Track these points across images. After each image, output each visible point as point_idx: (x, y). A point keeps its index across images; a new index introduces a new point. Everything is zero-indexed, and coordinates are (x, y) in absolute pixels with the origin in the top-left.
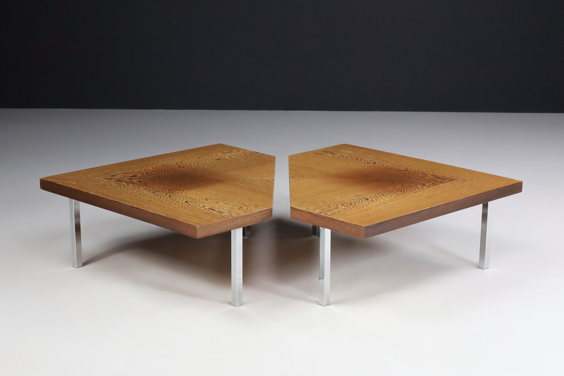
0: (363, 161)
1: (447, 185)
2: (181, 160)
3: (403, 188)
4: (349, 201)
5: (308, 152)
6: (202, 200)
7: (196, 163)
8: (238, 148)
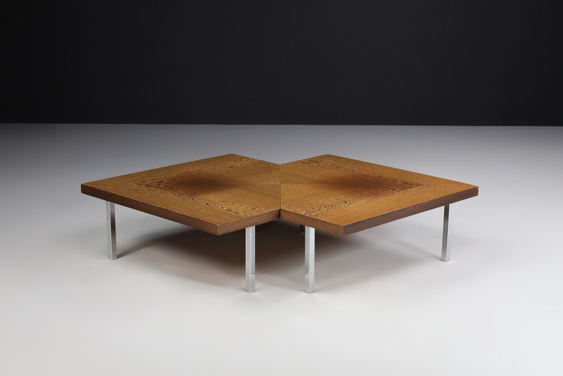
0: (343, 169)
1: (414, 190)
2: (200, 168)
3: (377, 192)
4: (330, 204)
5: (297, 161)
6: (220, 202)
7: (213, 171)
8: (247, 158)
